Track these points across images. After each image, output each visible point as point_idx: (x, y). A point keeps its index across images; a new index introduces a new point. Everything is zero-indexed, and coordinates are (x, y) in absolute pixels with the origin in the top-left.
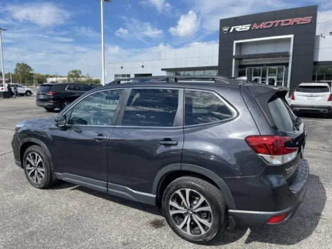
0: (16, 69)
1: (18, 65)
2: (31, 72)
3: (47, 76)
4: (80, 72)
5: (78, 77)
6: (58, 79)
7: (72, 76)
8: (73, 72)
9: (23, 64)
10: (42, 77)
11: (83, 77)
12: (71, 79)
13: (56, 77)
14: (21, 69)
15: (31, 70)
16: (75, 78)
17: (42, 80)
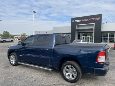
0: (3, 33)
1: (4, 32)
2: (9, 34)
3: (14, 35)
4: (26, 34)
5: (25, 36)
7: (23, 36)
8: (23, 34)
9: (6, 31)
11: (26, 36)
12: (22, 36)
13: (17, 36)
15: (9, 33)
16: (24, 36)
17: (12, 37)
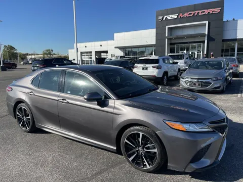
0: (4, 50)
1: (5, 46)
2: (15, 52)
3: (27, 54)
4: (52, 51)
5: (51, 55)
6: (36, 56)
7: (45, 54)
8: (47, 50)
9: (9, 45)
10: (24, 55)
11: (54, 54)
12: (45, 56)
13: (34, 54)
14: (7, 49)
15: (15, 50)
16: (49, 55)
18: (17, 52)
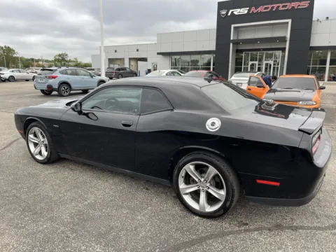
2: (15, 55)
3: (33, 60)
4: (67, 55)
5: (66, 61)
6: (45, 63)
7: (58, 60)
8: (60, 55)
9: (5, 47)
10: (28, 60)
11: (70, 61)
13: (42, 61)
14: (4, 52)
15: (14, 53)
16: (62, 62)
17: (27, 64)
18: (18, 56)
